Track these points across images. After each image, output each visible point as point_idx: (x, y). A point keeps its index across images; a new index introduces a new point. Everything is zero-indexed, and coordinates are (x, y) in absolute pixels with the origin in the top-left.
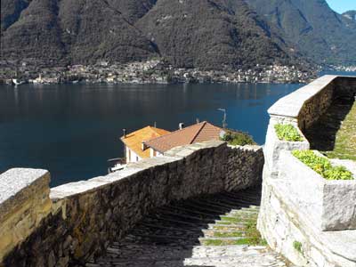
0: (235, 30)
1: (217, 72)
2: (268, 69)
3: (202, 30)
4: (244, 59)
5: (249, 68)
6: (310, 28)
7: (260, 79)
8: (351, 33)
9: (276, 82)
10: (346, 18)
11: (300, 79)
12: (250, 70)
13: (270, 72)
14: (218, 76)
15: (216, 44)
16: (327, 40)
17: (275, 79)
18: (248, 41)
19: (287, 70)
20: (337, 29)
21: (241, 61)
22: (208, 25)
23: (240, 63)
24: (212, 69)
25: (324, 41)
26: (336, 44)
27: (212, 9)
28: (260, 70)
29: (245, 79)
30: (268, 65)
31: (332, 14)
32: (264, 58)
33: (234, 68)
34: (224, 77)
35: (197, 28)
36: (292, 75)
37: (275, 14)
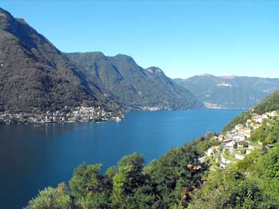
0: (47, 77)
1: (25, 114)
2: (76, 110)
3: (15, 77)
4: (53, 102)
5: (57, 109)
6: (122, 78)
7: (66, 119)
8: (153, 83)
9: (81, 121)
10: (149, 72)
11: (103, 117)
12: (57, 112)
13: (77, 112)
14: (26, 117)
15: (27, 89)
16: (135, 88)
17: (80, 118)
18: (59, 86)
19: (92, 110)
20: (142, 79)
21: (50, 103)
22: (22, 74)
23: (49, 105)
24: (21, 111)
25: (133, 88)
26: (142, 90)
27: (27, 59)
28: (68, 111)
29: (52, 120)
30: (76, 106)
31: (138, 69)
32: (72, 101)
33: (42, 110)
34: (32, 118)
35: (11, 76)
36: (96, 115)
37: (94, 67)
